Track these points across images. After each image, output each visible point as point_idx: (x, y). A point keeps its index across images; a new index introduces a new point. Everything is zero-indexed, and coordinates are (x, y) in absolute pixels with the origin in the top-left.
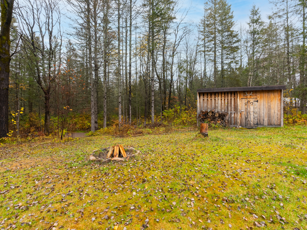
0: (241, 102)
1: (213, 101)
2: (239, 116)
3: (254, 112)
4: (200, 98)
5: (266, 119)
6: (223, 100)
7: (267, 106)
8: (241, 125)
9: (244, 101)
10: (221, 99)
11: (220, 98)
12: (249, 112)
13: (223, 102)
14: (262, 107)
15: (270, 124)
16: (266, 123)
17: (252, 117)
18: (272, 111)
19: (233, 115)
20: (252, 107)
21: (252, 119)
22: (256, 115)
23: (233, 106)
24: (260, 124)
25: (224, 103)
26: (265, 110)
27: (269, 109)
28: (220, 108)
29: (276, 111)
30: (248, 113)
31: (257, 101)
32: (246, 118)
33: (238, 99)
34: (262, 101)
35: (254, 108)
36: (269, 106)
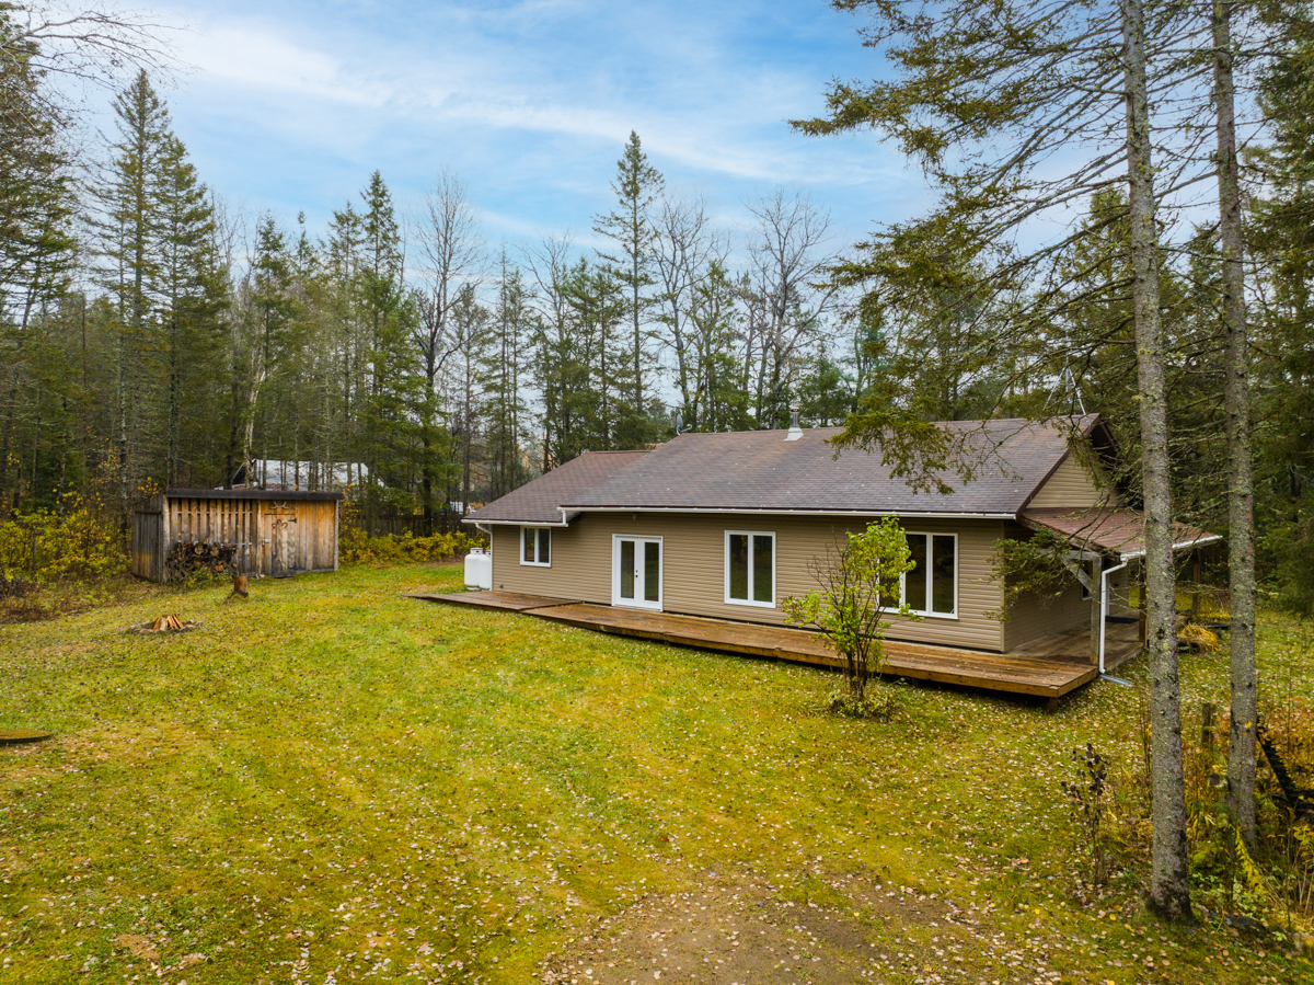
0: (264, 524)
1: (204, 518)
2: (259, 554)
3: (289, 543)
4: (170, 511)
5: (310, 557)
6: (226, 516)
7: (311, 530)
8: (263, 572)
9: (271, 520)
10: (223, 515)
11: (219, 512)
12: (280, 543)
13: (226, 521)
14: (304, 532)
15: (316, 566)
16: (310, 564)
17: (285, 552)
18: (321, 540)
19: (247, 552)
20: (285, 533)
21: (285, 558)
22: (293, 550)
23: (247, 531)
24: (300, 568)
25: (230, 522)
26: (308, 539)
27: (316, 537)
28: (219, 535)
29: (327, 541)
30: (277, 544)
31: (295, 521)
32: (274, 557)
33: (259, 516)
34: (304, 520)
35: (289, 535)
36: (316, 530)
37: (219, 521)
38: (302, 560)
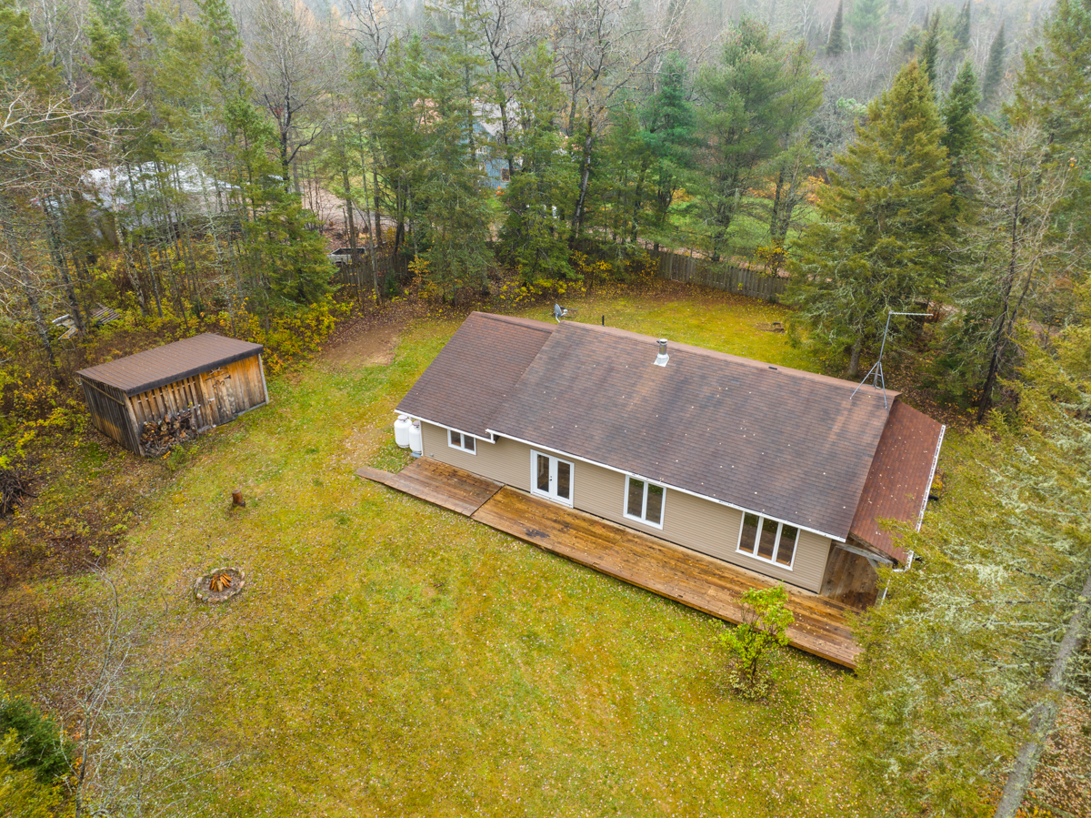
0: (207, 388)
1: (159, 400)
2: (209, 411)
3: (228, 395)
4: (132, 404)
5: (246, 400)
6: (176, 392)
7: (243, 380)
8: (214, 423)
9: (211, 383)
10: (173, 392)
11: (170, 391)
12: (222, 398)
13: (177, 397)
14: (238, 383)
15: (253, 404)
16: (247, 404)
17: (227, 403)
18: (252, 384)
19: (199, 412)
20: (224, 389)
21: (228, 407)
22: (233, 399)
23: (195, 397)
24: (241, 410)
25: (180, 395)
26: (243, 388)
27: (247, 383)
28: (175, 408)
29: (257, 384)
30: (219, 399)
31: (230, 377)
32: (219, 410)
33: (202, 384)
34: (236, 375)
35: (227, 390)
36: (247, 379)
37: (172, 397)
38: (241, 404)
